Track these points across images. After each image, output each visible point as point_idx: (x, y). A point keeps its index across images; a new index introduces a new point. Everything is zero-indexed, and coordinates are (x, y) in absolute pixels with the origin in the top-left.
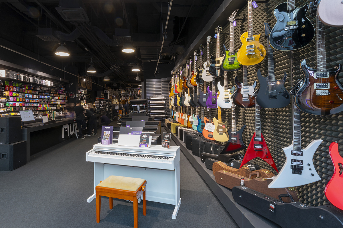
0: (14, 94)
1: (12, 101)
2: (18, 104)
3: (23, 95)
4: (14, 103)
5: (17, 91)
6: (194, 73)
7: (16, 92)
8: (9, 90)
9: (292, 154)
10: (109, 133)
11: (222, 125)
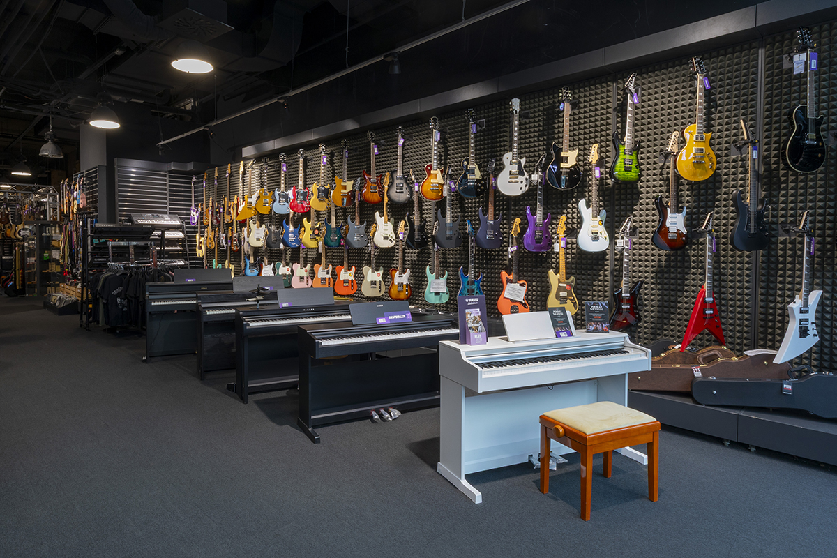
6: (431, 169)
9: (801, 312)
10: (480, 315)
11: (565, 285)
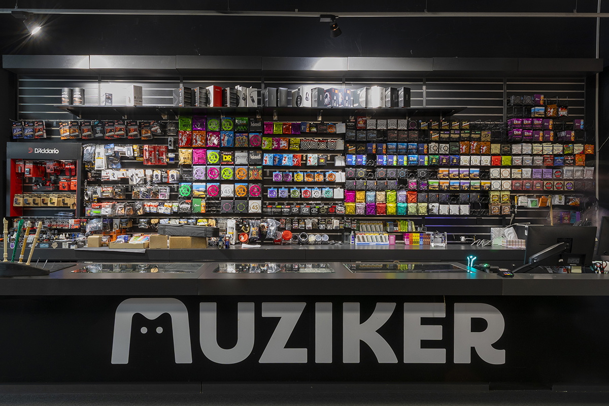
0: (212, 156)
1: (203, 178)
2: (227, 190)
3: (253, 157)
4: (209, 185)
5: (225, 143)
7: (219, 148)
8: (191, 144)
